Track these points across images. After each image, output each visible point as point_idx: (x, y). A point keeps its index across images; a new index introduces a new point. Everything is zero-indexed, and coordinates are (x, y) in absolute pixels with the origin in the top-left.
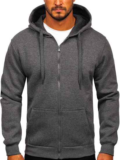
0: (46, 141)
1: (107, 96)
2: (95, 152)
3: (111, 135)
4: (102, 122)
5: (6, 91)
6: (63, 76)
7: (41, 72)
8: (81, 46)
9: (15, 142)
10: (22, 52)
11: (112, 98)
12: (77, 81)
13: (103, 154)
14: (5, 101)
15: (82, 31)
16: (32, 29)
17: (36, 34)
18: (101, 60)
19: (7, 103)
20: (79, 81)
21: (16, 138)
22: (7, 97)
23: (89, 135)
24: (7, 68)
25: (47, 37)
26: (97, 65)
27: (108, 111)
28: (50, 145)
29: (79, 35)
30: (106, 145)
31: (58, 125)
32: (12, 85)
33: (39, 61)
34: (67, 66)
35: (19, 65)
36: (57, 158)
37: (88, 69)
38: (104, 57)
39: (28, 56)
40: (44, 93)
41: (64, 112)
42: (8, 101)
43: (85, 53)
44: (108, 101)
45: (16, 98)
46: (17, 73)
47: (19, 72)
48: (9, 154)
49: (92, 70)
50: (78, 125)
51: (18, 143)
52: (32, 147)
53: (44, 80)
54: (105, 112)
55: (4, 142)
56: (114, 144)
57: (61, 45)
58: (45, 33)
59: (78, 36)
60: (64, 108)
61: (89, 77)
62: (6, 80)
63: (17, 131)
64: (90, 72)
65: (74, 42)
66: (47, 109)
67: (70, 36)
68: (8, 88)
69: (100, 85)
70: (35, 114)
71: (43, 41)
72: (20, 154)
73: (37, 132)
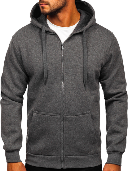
0: (48, 150)
1: (114, 97)
2: (101, 162)
3: (119, 143)
4: (109, 127)
5: (7, 92)
6: (67, 75)
7: (43, 71)
8: (87, 44)
9: (16, 148)
10: (23, 50)
11: (119, 99)
12: (82, 81)
13: (110, 164)
14: (4, 102)
15: (87, 28)
16: (34, 25)
17: (38, 31)
18: (108, 59)
19: (7, 104)
20: (85, 82)
21: (16, 144)
22: (7, 98)
23: (95, 143)
24: (8, 67)
25: (50, 34)
26: (104, 64)
27: (115, 113)
28: (53, 154)
29: (84, 31)
30: (112, 155)
31: (61, 132)
32: (13, 85)
33: (41, 60)
34: (72, 65)
35: (20, 64)
36: (59, 168)
37: (94, 68)
38: (111, 55)
39: (30, 54)
40: (47, 94)
41: (68, 117)
42: (8, 102)
43: (90, 51)
44: (116, 102)
45: (17, 98)
46: (19, 72)
47: (20, 71)
48: (9, 161)
49: (99, 69)
50: (83, 132)
51: (18, 150)
52: (33, 156)
53: (47, 80)
54: (113, 115)
55: (4, 148)
56: (122, 153)
57: (65, 42)
58: (48, 30)
59: (84, 33)
60: (68, 112)
61: (94, 77)
62: (7, 80)
63: (18, 136)
64: (96, 72)
65: (79, 39)
66: (50, 114)
67: (75, 33)
68: (9, 89)
69: (107, 85)
70: (37, 119)
71: (46, 39)
72: (21, 162)
73: (39, 140)
